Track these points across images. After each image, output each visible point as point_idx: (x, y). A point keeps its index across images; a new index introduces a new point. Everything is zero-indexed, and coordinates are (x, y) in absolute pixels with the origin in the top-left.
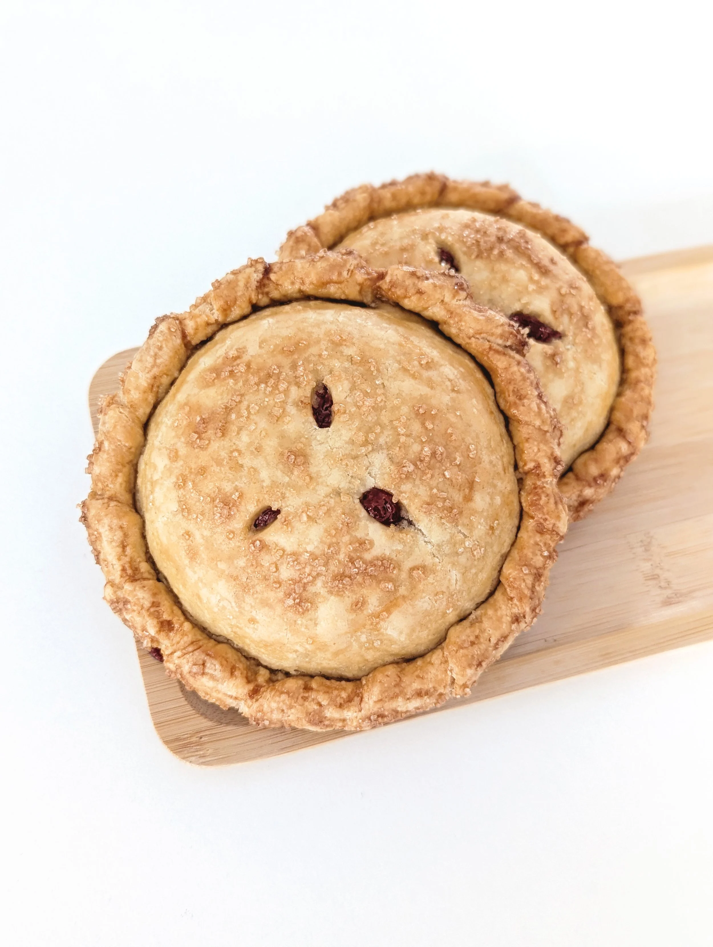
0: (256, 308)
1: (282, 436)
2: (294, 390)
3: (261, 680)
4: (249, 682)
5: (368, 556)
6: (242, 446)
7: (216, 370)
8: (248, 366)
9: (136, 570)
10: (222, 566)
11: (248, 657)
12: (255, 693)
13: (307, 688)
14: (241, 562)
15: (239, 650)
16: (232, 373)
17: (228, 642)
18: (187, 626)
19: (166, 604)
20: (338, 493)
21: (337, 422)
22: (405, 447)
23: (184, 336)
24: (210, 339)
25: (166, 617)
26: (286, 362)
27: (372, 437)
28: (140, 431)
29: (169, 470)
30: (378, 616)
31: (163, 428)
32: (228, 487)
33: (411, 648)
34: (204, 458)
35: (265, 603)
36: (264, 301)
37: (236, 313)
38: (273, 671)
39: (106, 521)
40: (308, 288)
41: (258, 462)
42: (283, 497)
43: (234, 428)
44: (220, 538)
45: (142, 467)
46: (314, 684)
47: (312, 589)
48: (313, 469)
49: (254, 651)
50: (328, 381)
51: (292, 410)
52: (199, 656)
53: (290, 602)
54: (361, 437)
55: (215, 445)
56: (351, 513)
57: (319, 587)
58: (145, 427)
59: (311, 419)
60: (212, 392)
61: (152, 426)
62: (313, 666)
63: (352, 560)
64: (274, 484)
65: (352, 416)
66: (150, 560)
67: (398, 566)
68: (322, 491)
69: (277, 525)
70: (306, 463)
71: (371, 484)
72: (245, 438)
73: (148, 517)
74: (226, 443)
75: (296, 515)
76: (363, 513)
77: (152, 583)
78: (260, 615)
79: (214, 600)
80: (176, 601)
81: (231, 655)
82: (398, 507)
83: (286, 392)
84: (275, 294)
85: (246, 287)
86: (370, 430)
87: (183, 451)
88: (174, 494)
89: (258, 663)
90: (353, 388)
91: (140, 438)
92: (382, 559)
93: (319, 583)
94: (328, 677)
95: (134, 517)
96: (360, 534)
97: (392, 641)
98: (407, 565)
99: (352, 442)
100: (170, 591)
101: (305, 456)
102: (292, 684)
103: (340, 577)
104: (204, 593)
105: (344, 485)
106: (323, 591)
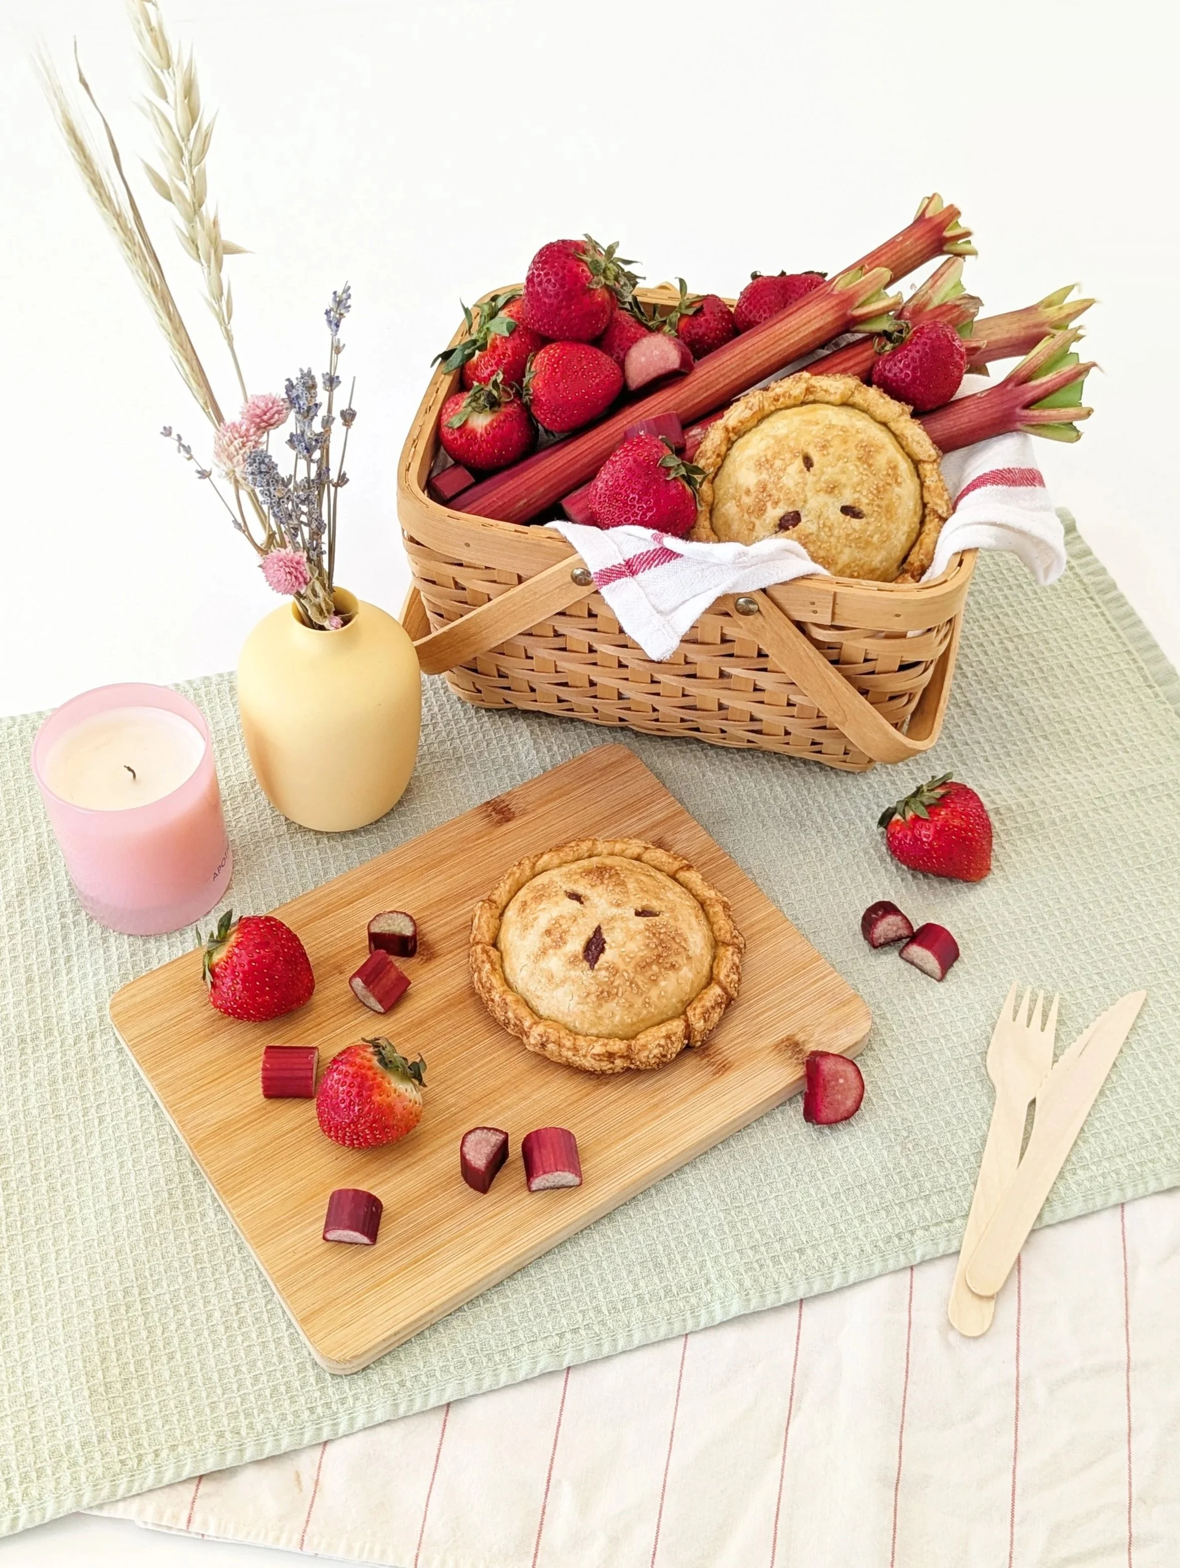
0: (924, 505)
1: (844, 486)
2: (867, 501)
3: (731, 435)
4: (734, 429)
5: (769, 504)
6: (848, 464)
7: (895, 468)
8: (889, 484)
9: (811, 393)
10: (795, 434)
11: (745, 433)
12: (727, 430)
13: (718, 455)
14: (792, 444)
15: (750, 430)
16: (889, 475)
17: (756, 426)
18: (773, 408)
19: (789, 402)
20: (805, 502)
21: (841, 516)
22: (814, 542)
23: (924, 462)
24: (919, 476)
25: (782, 399)
26: (883, 503)
27: (827, 529)
28: (883, 420)
29: (852, 427)
30: (739, 501)
31: (878, 432)
32: (831, 450)
33: (716, 514)
34: (851, 444)
35: (768, 448)
36: (927, 511)
37: (926, 494)
38: (733, 443)
39: (842, 387)
40: (922, 537)
41: (836, 469)
42: (814, 475)
43: (858, 463)
44: (809, 438)
45: (864, 415)
46: (719, 459)
47: (765, 472)
48: (822, 494)
49: (747, 436)
50: (864, 520)
51: (856, 495)
52: (756, 408)
53: (763, 459)
54: (828, 524)
55: (855, 452)
56: (793, 503)
57: (764, 476)
58: (885, 424)
59: (847, 504)
60: (884, 461)
61: (883, 428)
62: (728, 462)
63: (770, 496)
64: (823, 473)
65: (840, 524)
66: (814, 402)
67: (758, 517)
68: (809, 494)
69: (802, 466)
70: (826, 492)
71: (803, 520)
72: (852, 468)
73: (836, 408)
74: (854, 457)
75: (803, 478)
76: (790, 510)
77: (802, 398)
78: (763, 445)
79: (780, 425)
80: (788, 408)
81: (750, 424)
82: (787, 529)
83: (866, 496)
84: (928, 519)
85: (936, 504)
86: (830, 530)
87: (860, 436)
88: (840, 424)
89: (740, 437)
90: (855, 531)
91: (879, 419)
92: (765, 511)
93: (767, 477)
94: (719, 468)
95: (839, 402)
96: (781, 504)
97: (724, 504)
98: (757, 522)
99: (828, 518)
100: (794, 406)
101: (831, 492)
102: (724, 449)
103: (764, 489)
104: (785, 422)
105: (808, 506)
106: (761, 477)
